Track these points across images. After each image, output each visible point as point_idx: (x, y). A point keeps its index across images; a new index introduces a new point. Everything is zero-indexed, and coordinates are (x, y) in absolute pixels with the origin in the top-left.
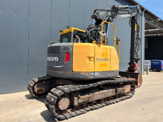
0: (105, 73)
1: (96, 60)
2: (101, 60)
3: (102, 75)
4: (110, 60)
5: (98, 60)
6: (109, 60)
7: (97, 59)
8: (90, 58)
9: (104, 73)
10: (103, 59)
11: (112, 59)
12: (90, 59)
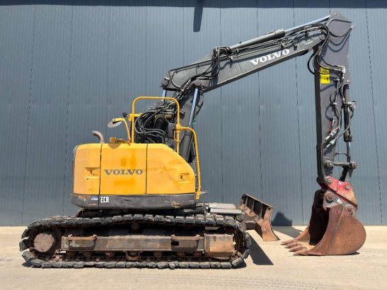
0: (131, 198)
1: (103, 173)
2: (116, 172)
3: (122, 202)
4: (144, 173)
5: (108, 174)
6: (142, 172)
7: (106, 171)
8: (91, 170)
9: (126, 198)
10: (123, 171)
11: (151, 169)
12: (91, 172)
